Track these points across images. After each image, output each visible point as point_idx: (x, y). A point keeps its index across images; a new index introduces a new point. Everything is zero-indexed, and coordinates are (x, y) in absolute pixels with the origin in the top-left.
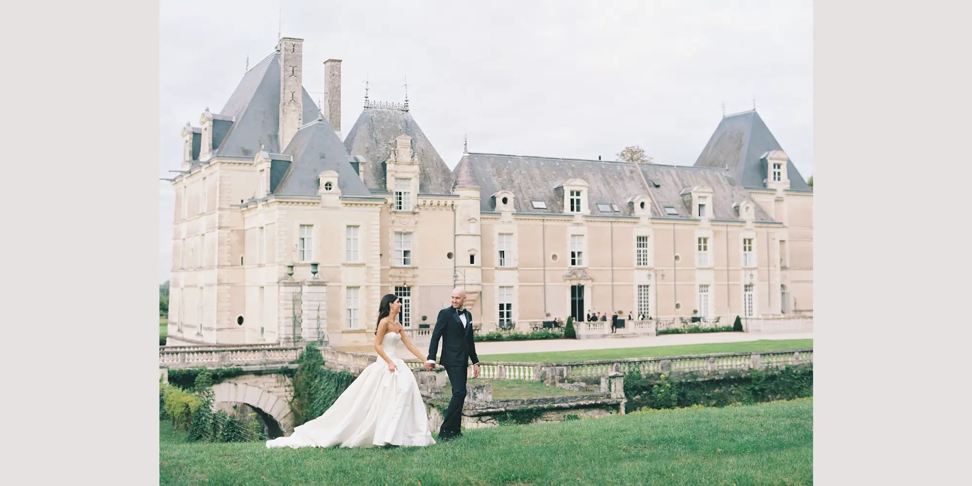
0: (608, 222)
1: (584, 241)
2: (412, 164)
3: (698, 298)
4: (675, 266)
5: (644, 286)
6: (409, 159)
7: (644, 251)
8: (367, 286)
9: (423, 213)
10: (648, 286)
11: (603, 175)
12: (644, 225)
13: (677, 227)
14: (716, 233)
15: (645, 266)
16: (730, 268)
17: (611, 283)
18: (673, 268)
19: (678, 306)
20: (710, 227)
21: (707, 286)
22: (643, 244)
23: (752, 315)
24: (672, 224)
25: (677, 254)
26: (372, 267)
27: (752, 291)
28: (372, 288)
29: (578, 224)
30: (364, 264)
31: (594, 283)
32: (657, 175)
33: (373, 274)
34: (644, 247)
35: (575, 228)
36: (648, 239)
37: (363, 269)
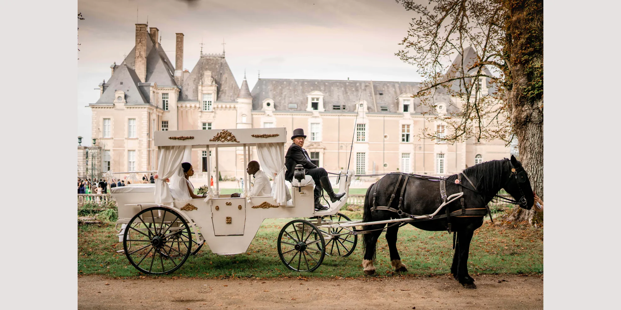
0: (336, 115)
1: (320, 126)
2: (211, 86)
3: (400, 161)
4: (384, 141)
5: (362, 153)
6: (210, 83)
7: (362, 133)
8: (139, 150)
9: (218, 112)
10: (364, 153)
11: (345, 89)
12: (363, 117)
13: (386, 118)
14: (415, 122)
15: (363, 141)
16: (425, 143)
17: (338, 151)
18: (383, 143)
19: (385, 165)
20: (411, 118)
21: (409, 154)
22: (362, 128)
23: (443, 172)
24: (382, 116)
25: (385, 134)
26: (142, 140)
27: (443, 157)
28: (142, 151)
29: (316, 117)
30: (138, 139)
31: (325, 151)
32: (384, 88)
33: (143, 144)
34: (362, 130)
35: (314, 119)
36: (366, 125)
37: (137, 141)
